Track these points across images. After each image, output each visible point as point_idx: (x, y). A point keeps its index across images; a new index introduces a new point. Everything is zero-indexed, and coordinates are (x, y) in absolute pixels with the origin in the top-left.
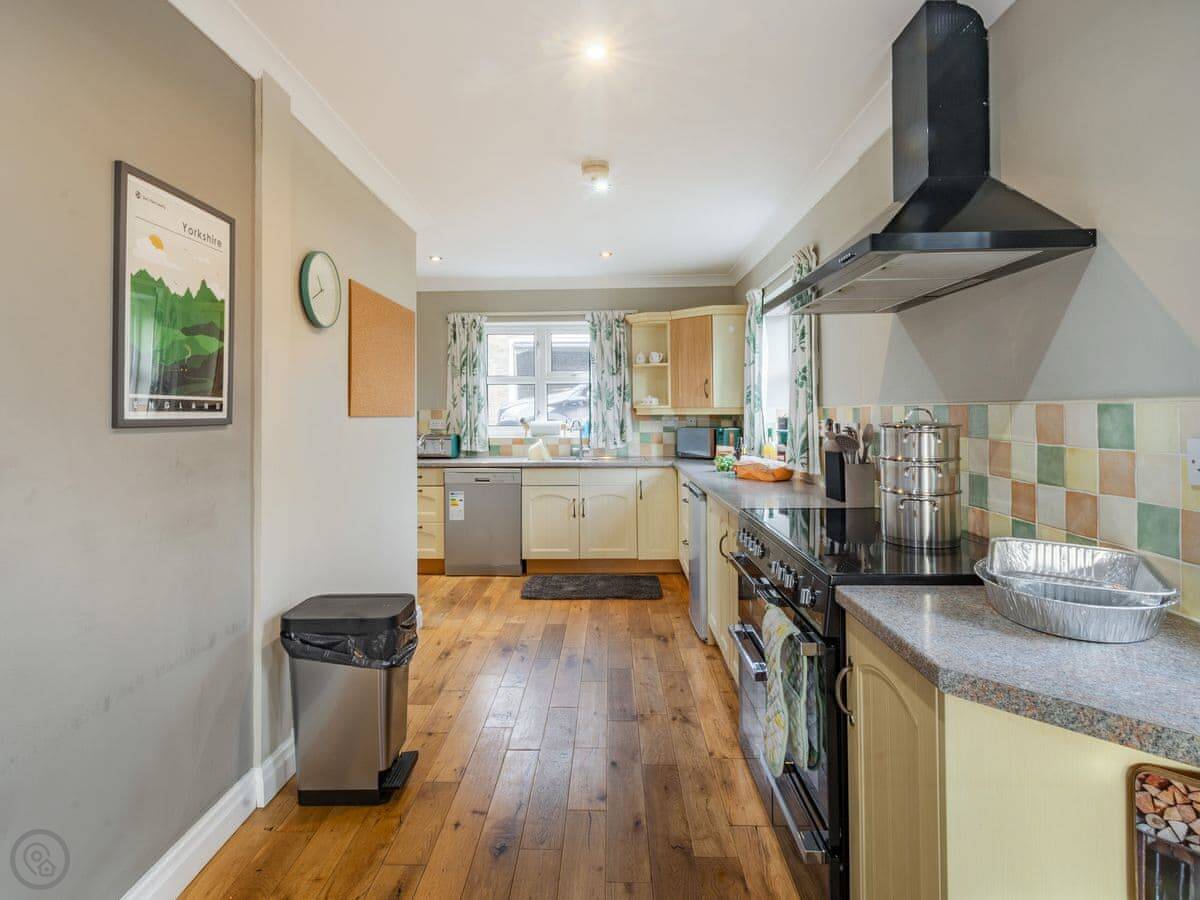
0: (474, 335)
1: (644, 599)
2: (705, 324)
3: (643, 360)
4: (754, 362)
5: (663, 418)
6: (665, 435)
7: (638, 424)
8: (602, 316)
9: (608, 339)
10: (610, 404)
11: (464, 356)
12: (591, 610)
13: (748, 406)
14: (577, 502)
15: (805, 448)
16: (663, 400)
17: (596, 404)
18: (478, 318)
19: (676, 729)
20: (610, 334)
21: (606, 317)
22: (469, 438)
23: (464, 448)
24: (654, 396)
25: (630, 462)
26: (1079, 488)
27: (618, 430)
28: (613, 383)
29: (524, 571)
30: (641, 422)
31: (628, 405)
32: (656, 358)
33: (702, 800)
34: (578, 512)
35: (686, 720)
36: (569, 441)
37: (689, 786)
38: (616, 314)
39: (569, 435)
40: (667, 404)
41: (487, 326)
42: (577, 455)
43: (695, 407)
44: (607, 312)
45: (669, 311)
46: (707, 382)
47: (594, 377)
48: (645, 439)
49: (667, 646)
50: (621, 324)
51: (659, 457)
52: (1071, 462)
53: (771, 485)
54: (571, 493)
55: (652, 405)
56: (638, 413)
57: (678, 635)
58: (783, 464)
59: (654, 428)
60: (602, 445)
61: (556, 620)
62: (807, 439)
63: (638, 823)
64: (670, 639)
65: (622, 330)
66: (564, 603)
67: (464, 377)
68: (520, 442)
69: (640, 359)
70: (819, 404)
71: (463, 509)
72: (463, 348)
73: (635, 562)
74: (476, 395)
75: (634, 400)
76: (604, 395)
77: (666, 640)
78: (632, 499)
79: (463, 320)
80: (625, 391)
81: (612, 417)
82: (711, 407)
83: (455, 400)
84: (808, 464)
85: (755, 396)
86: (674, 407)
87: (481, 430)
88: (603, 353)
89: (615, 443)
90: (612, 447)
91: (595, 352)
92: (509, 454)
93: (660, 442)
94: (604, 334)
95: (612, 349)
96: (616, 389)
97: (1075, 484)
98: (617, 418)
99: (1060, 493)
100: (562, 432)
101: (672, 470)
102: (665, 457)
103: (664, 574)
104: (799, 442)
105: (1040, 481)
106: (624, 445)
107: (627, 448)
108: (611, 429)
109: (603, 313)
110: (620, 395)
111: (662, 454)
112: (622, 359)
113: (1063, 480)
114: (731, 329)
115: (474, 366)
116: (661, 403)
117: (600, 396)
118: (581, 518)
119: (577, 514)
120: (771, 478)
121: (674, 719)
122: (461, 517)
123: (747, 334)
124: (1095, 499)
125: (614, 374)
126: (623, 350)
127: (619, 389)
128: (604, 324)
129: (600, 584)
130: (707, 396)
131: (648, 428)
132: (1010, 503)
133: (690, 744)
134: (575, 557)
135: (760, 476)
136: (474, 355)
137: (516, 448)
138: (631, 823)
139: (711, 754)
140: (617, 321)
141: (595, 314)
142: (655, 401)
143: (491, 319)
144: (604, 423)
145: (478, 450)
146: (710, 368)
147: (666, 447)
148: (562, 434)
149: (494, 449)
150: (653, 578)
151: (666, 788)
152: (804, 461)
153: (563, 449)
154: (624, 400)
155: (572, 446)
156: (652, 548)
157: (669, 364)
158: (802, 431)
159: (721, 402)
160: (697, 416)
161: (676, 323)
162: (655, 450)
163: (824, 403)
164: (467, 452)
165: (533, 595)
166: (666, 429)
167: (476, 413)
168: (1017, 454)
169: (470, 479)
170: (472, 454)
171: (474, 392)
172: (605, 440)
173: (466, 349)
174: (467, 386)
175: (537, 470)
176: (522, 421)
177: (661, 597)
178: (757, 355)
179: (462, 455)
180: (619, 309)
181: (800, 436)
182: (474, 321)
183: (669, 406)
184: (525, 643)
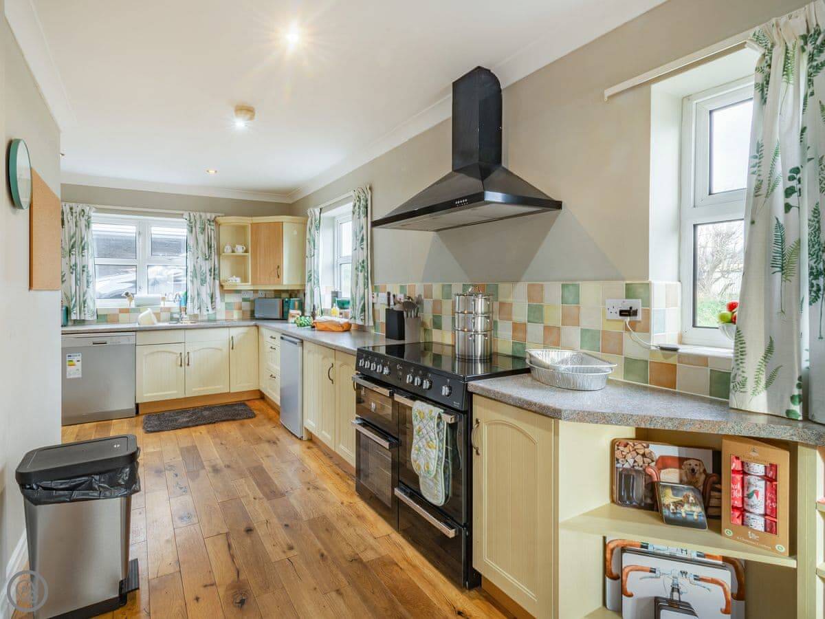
0: (83, 223)
1: (244, 419)
2: (277, 230)
3: (230, 250)
4: (314, 255)
5: (243, 292)
6: (244, 303)
7: (224, 296)
8: (198, 216)
9: (202, 234)
10: (203, 282)
11: (73, 241)
12: (208, 432)
13: (309, 284)
14: (183, 355)
15: (363, 310)
16: (245, 280)
17: (192, 282)
18: (87, 209)
19: (313, 495)
20: (204, 229)
21: (201, 216)
22: (78, 308)
23: (73, 317)
24: (237, 277)
25: (219, 323)
26: (551, 324)
27: (210, 300)
28: (206, 266)
29: (137, 412)
30: (226, 295)
31: (217, 282)
32: (240, 250)
33: (351, 530)
34: (184, 362)
35: (316, 488)
36: (169, 309)
37: (340, 525)
38: (209, 216)
39: (168, 305)
40: (248, 282)
41: (94, 215)
42: (178, 320)
43: (270, 284)
44: (202, 214)
45: (252, 216)
46: (278, 267)
47: (190, 261)
48: (229, 306)
49: (277, 446)
50: (212, 223)
51: (239, 320)
52: (547, 312)
53: (341, 334)
54: (178, 349)
55: (236, 282)
56: (225, 289)
57: (280, 437)
58: (346, 320)
59: (234, 299)
60: (197, 312)
61: (186, 443)
62: (364, 304)
63: (322, 555)
64: (277, 442)
65: (213, 228)
66: (185, 431)
67: (73, 258)
68: (127, 311)
69: (228, 249)
70: (372, 283)
71: (80, 368)
72: (72, 233)
73: (228, 394)
74: (85, 273)
75: (221, 279)
76: (198, 276)
77: (274, 443)
78: (225, 350)
79: (71, 209)
80: (215, 272)
81: (205, 291)
82: (280, 283)
83: (63, 276)
84: (365, 319)
85: (314, 277)
86: (253, 284)
87: (89, 303)
88: (197, 243)
89: (208, 310)
90: (205, 313)
91: (192, 243)
92: (117, 321)
93: (240, 308)
94: (198, 230)
95: (204, 242)
96: (208, 271)
97: (549, 322)
98: (209, 292)
99: (541, 327)
100: (162, 303)
101: (255, 328)
102: (243, 319)
103: (248, 400)
104: (359, 307)
105: (529, 322)
106: (214, 312)
107: (215, 314)
108: (205, 299)
109: (198, 214)
110: (211, 275)
111: (241, 317)
112: (213, 249)
113: (542, 320)
114: (295, 233)
115: (83, 249)
116: (242, 281)
117: (195, 275)
118: (186, 366)
119: (183, 364)
120: (341, 329)
121: (309, 489)
122: (79, 375)
123: (308, 236)
124: (559, 328)
125: (206, 259)
126: (213, 243)
127: (210, 271)
128: (198, 223)
129: (206, 413)
130: (279, 277)
131: (232, 299)
132: (511, 333)
133: (326, 501)
134: (181, 396)
135: (334, 328)
136: (82, 239)
137: (122, 316)
138: (318, 557)
139: (342, 503)
140: (208, 220)
141: (191, 214)
142: (238, 280)
143: (99, 210)
144: (198, 294)
145: (87, 319)
146: (281, 257)
147: (244, 312)
148: (162, 304)
149: (101, 318)
150: (242, 404)
151: (327, 530)
152: (362, 317)
153: (164, 315)
154: (214, 279)
155: (172, 314)
156: (239, 384)
157: (249, 254)
158: (362, 299)
159: (288, 281)
160: (265, 290)
161: (255, 227)
162: (236, 315)
163: (375, 282)
164: (75, 321)
165: (156, 429)
166: (244, 300)
167: (85, 288)
168: (515, 309)
169: (89, 343)
170: (82, 322)
171: (83, 271)
172: (200, 308)
173: (75, 234)
174: (75, 265)
175: (147, 333)
176: (127, 294)
177: (255, 416)
178: (316, 251)
179: (70, 323)
180: (211, 212)
181: (360, 303)
182: (83, 210)
183: (250, 283)
184: (172, 464)
